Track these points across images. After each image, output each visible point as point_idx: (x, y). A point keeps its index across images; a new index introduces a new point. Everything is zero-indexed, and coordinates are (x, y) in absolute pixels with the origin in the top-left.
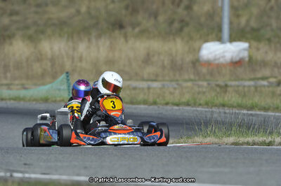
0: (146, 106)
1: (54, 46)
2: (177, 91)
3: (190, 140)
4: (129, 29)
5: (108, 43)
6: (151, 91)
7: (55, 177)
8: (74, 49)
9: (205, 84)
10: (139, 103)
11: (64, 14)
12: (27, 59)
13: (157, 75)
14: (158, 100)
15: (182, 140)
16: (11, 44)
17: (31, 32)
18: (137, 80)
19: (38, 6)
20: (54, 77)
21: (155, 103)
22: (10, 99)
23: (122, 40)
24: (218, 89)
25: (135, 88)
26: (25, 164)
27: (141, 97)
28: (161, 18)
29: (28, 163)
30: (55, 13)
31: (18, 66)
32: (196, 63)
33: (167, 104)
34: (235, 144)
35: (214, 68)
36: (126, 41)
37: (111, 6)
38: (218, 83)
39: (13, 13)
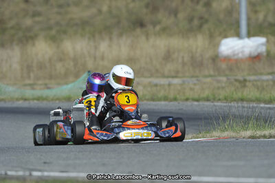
0: (166, 103)
1: (76, 46)
2: (197, 87)
3: (208, 135)
4: (150, 27)
5: (129, 41)
6: (172, 87)
7: (73, 175)
8: (96, 48)
9: (224, 79)
10: (160, 100)
11: (86, 14)
12: (50, 60)
13: (177, 72)
14: (178, 96)
15: (201, 135)
16: (34, 45)
17: (53, 32)
18: (157, 77)
19: (60, 6)
20: (77, 76)
21: (175, 99)
22: (34, 99)
23: (144, 38)
24: (237, 84)
25: (156, 85)
26: (45, 163)
27: (161, 94)
28: (181, 15)
29: (48, 161)
30: (76, 13)
31: (41, 66)
32: (216, 58)
33: (187, 99)
34: (252, 137)
35: (233, 63)
36: (147, 39)
37: (131, 5)
38: (237, 78)
39: (36, 14)
